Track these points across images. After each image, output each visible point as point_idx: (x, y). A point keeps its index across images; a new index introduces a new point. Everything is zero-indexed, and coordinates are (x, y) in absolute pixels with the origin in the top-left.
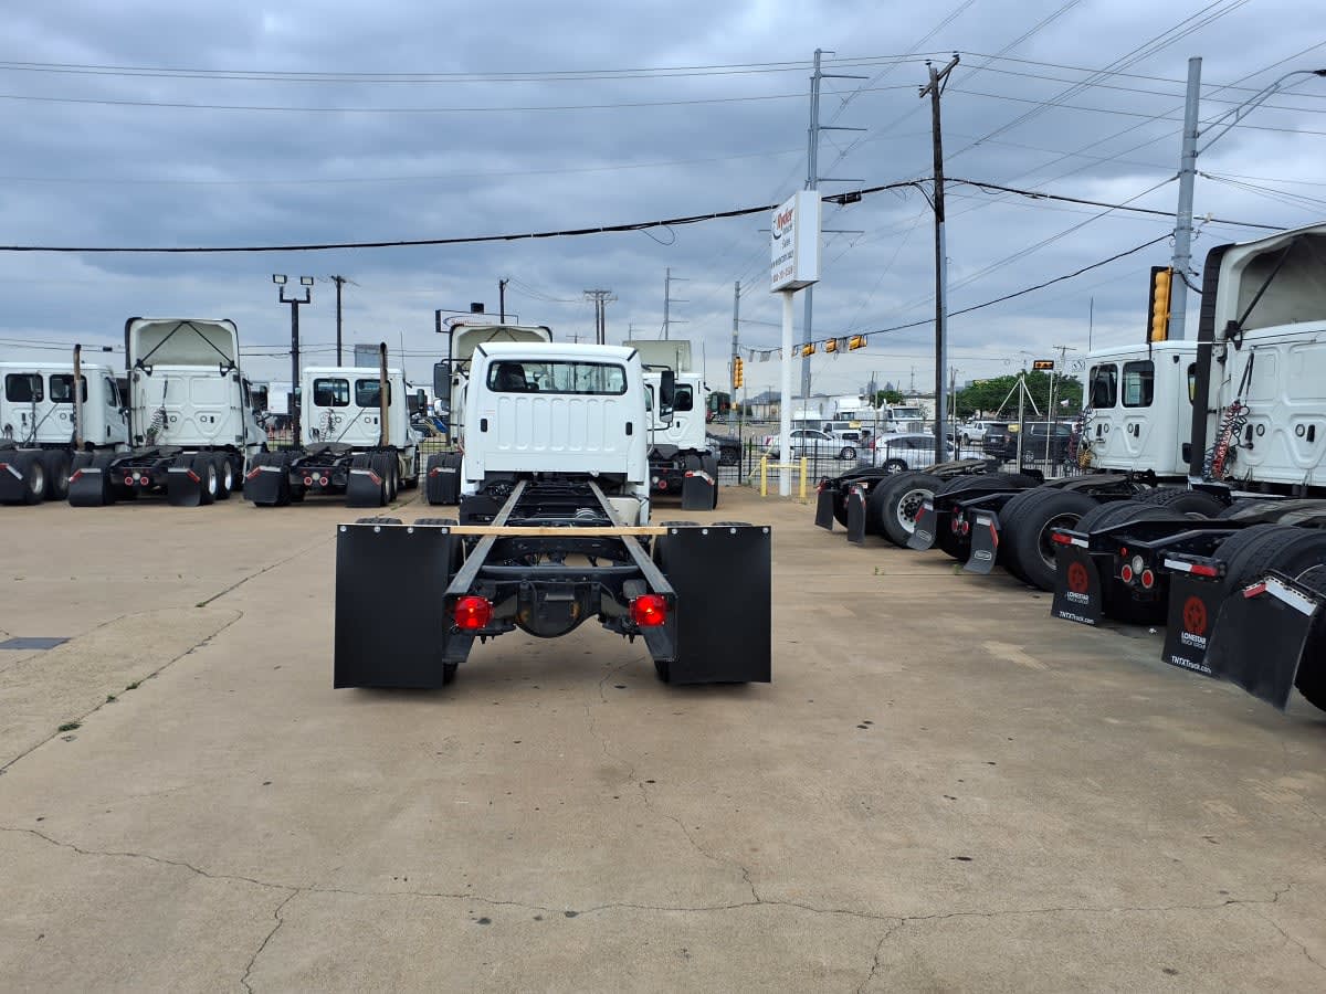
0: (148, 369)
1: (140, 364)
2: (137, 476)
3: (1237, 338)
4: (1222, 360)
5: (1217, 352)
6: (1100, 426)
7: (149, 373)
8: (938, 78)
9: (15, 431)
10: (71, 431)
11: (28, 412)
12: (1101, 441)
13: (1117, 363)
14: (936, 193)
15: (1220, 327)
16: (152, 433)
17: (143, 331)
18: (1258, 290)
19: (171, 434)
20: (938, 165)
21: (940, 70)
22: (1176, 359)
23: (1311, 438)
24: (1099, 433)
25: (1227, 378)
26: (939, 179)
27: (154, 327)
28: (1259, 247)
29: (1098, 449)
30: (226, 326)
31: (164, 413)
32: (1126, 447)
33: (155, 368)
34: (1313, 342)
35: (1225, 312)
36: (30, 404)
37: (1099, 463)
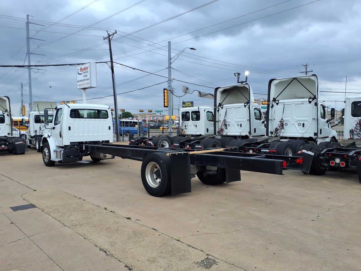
3: (222, 106)
4: (218, 111)
5: (217, 109)
6: (185, 125)
8: (110, 36)
12: (186, 129)
13: (190, 111)
14: (111, 66)
15: (218, 104)
18: (225, 97)
20: (111, 59)
21: (110, 34)
22: (205, 110)
23: (241, 126)
24: (185, 127)
25: (219, 115)
26: (112, 62)
28: (225, 88)
29: (186, 131)
32: (193, 129)
34: (240, 107)
35: (218, 101)
37: (186, 133)
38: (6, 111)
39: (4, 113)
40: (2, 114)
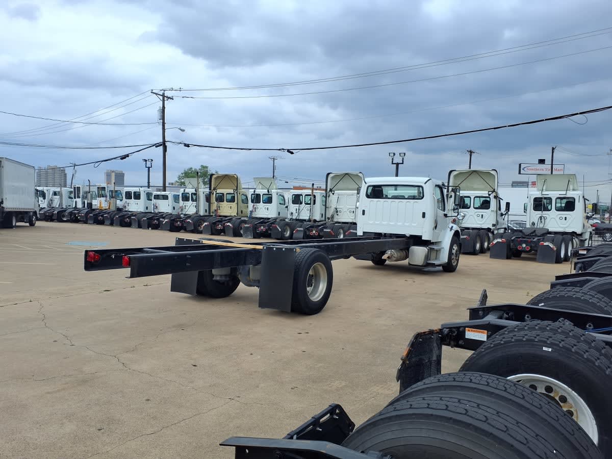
0: (333, 192)
1: (331, 190)
2: (314, 232)
7: (333, 194)
9: (294, 214)
10: (309, 215)
11: (297, 208)
16: (333, 217)
17: (333, 178)
19: (339, 217)
27: (336, 176)
30: (360, 175)
31: (336, 209)
33: (336, 192)
36: (298, 205)
38: (494, 191)
39: (489, 195)
40: (487, 196)
